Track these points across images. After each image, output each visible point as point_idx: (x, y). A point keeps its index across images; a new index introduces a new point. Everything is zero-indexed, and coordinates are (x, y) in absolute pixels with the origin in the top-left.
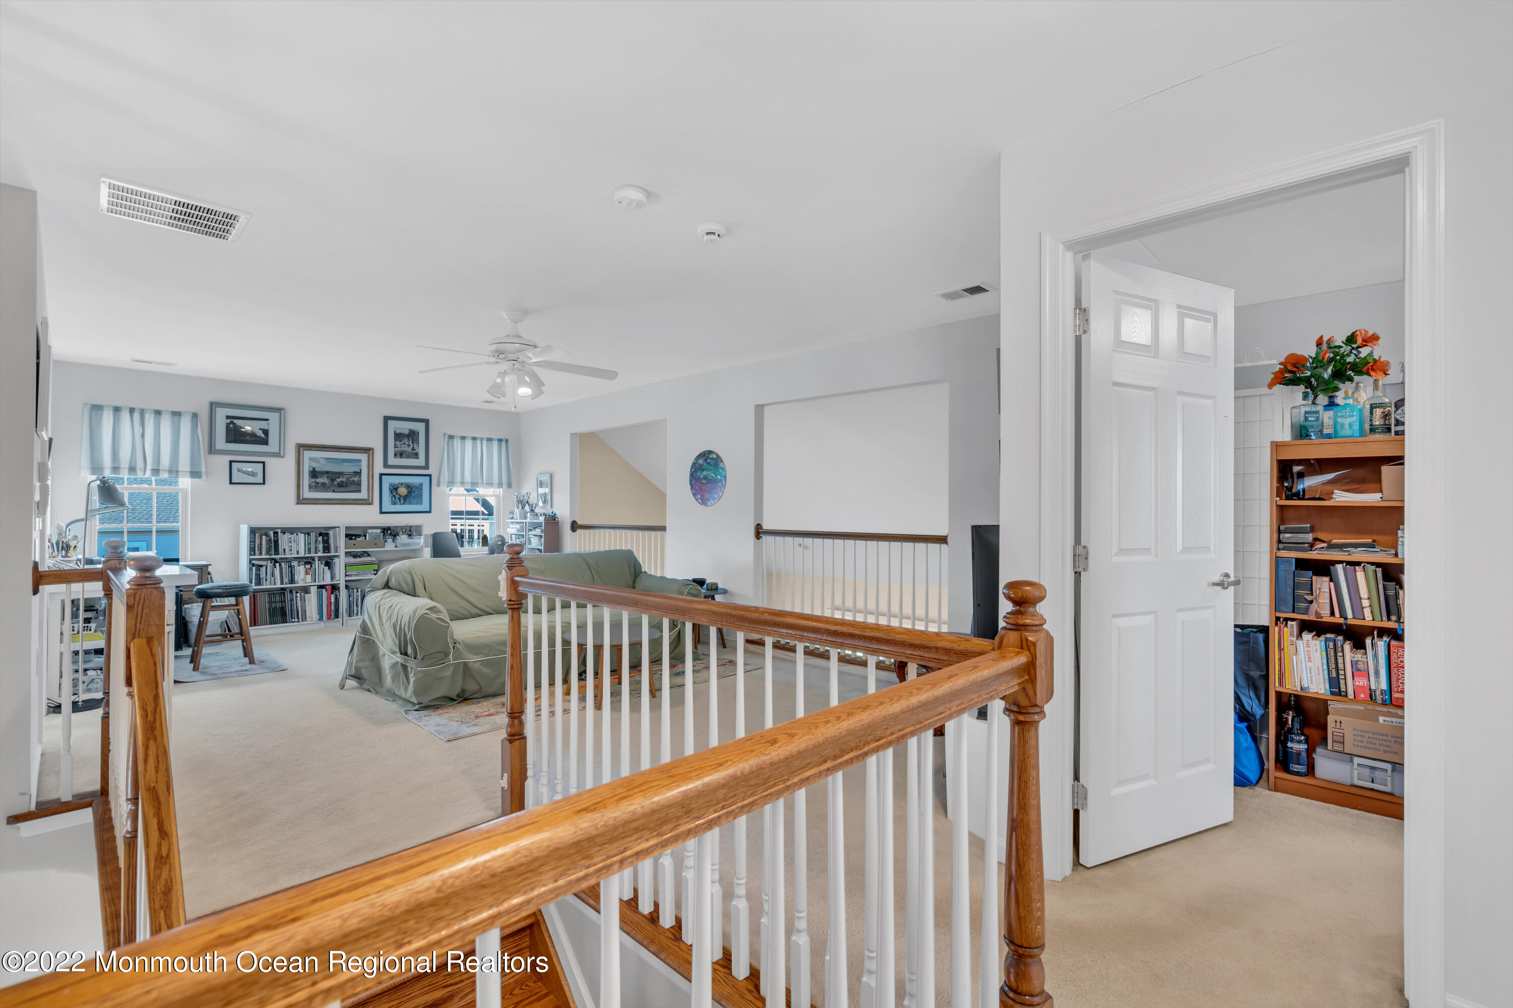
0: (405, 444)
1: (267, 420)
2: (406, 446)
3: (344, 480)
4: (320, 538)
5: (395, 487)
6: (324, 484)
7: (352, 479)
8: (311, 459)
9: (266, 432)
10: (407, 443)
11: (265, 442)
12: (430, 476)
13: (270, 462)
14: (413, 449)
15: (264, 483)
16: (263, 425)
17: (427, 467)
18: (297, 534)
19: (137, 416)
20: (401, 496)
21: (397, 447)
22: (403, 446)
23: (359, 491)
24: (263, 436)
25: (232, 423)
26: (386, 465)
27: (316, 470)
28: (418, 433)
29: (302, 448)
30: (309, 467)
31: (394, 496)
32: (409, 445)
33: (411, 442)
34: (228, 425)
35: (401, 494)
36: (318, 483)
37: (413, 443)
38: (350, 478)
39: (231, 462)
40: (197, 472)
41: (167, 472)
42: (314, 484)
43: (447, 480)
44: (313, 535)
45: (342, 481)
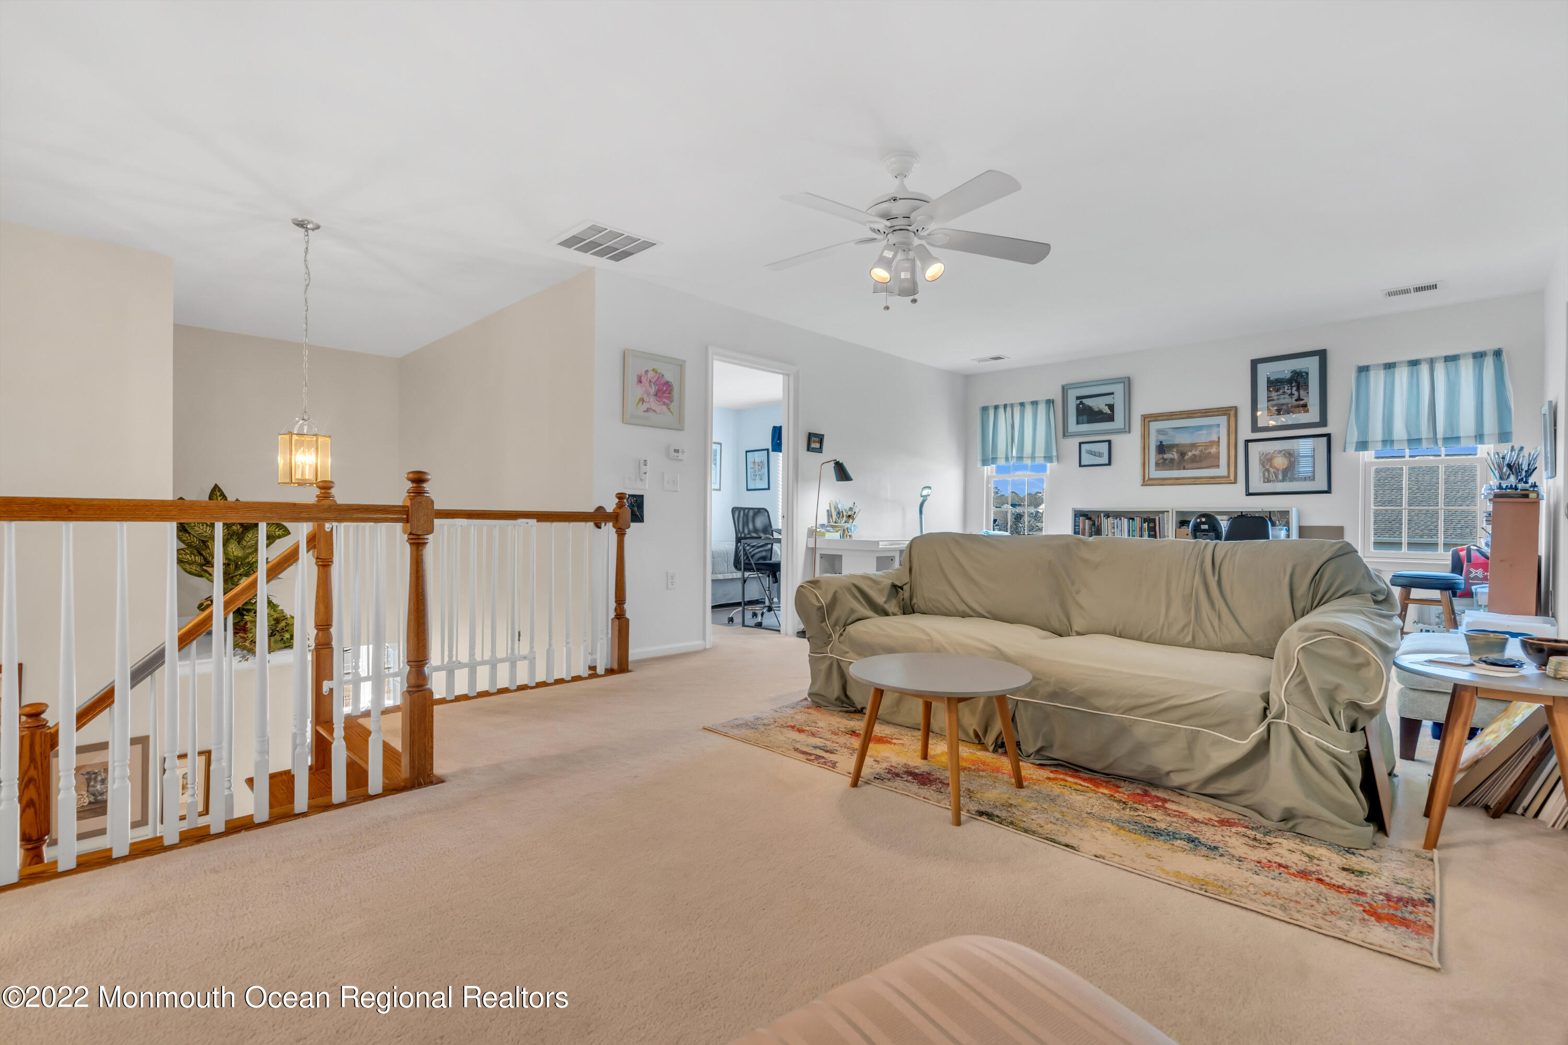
0: (1284, 393)
1: (1112, 394)
2: (1287, 396)
3: (1197, 453)
4: (1145, 525)
5: (1269, 457)
6: (1172, 460)
7: (1207, 451)
8: (1160, 432)
9: (1111, 407)
10: (1289, 392)
11: (1111, 418)
12: (1328, 436)
13: (1116, 439)
14: (1299, 399)
15: (1109, 464)
16: (1108, 400)
17: (1323, 422)
18: (1120, 519)
19: (1009, 410)
20: (1278, 470)
21: (1273, 400)
22: (1283, 396)
23: (1218, 466)
24: (1109, 412)
25: (1081, 403)
26: (1255, 428)
27: (1164, 443)
28: (1307, 374)
29: (1148, 419)
30: (1157, 441)
31: (1268, 470)
32: (1291, 395)
33: (1294, 389)
34: (1078, 406)
35: (1278, 467)
36: (1165, 460)
37: (1298, 390)
38: (1205, 449)
39: (1080, 444)
40: (1049, 457)
41: (1030, 459)
42: (1161, 461)
43: (1355, 440)
44: (1138, 520)
45: (1194, 455)
